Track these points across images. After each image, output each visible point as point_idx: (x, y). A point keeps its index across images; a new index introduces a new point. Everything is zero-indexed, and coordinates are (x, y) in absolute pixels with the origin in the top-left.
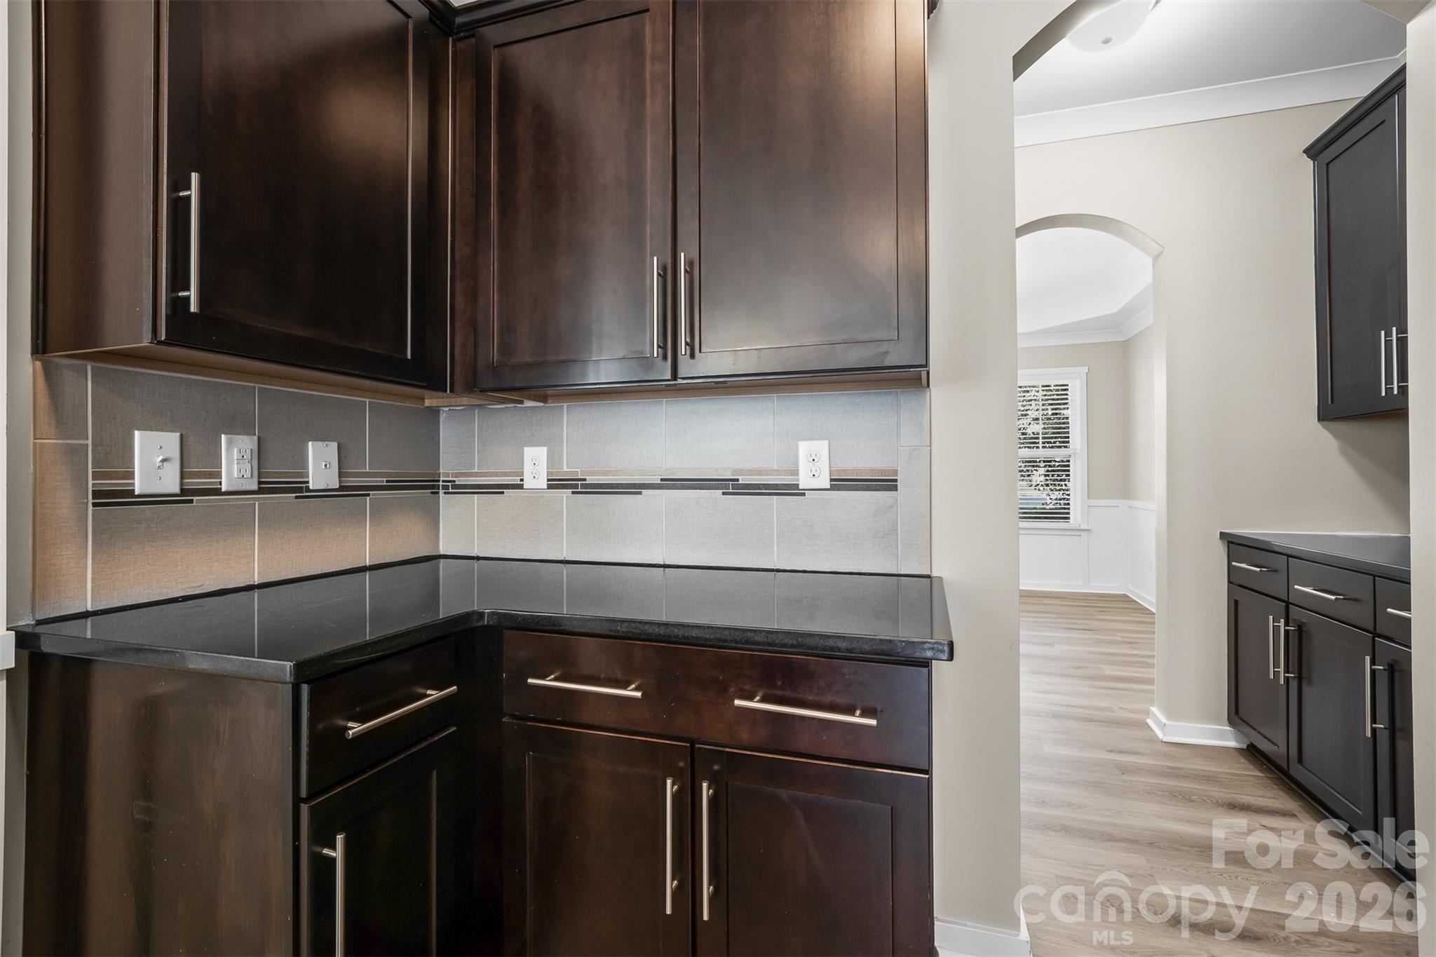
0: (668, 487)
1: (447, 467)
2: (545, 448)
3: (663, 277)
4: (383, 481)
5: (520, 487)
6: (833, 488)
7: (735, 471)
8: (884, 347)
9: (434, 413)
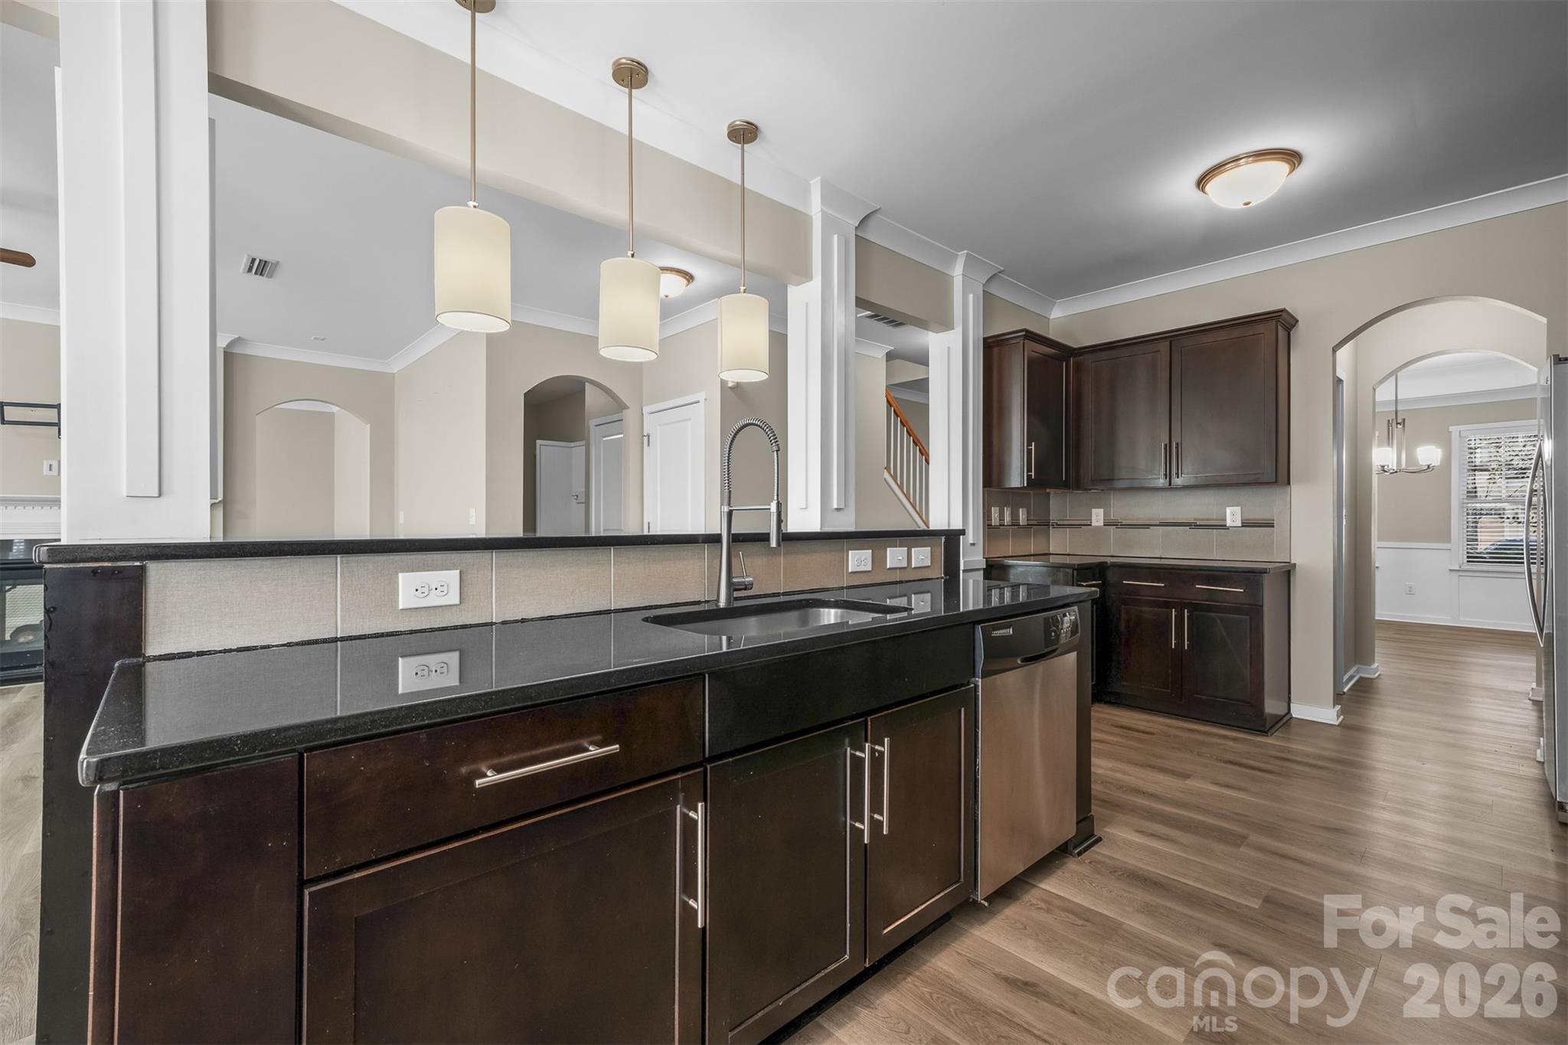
0: (1162, 526)
1: (1054, 516)
2: (1102, 510)
3: (1165, 449)
4: (1035, 522)
5: (1091, 525)
6: (1243, 526)
7: (1195, 519)
8: (1258, 476)
9: (1049, 494)
